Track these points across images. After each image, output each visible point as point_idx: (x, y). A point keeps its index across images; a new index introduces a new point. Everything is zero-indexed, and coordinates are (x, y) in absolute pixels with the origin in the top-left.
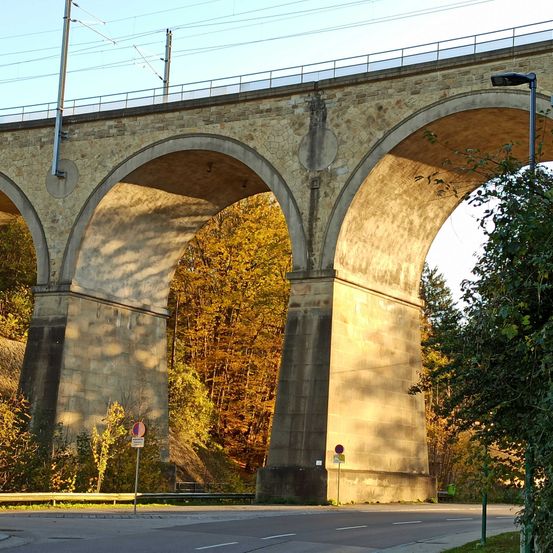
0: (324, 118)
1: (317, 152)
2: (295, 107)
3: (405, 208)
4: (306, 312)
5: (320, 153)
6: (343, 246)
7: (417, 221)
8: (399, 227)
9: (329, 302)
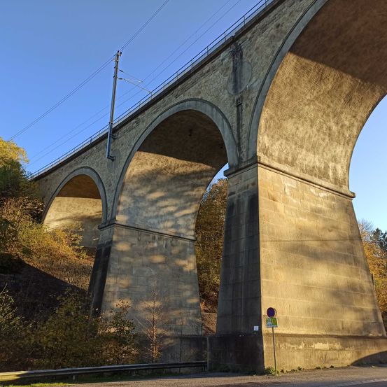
0: (241, 56)
1: (239, 80)
2: (223, 60)
3: (320, 114)
4: (239, 196)
5: (241, 80)
6: (264, 139)
7: (334, 128)
8: (318, 131)
9: (255, 184)
